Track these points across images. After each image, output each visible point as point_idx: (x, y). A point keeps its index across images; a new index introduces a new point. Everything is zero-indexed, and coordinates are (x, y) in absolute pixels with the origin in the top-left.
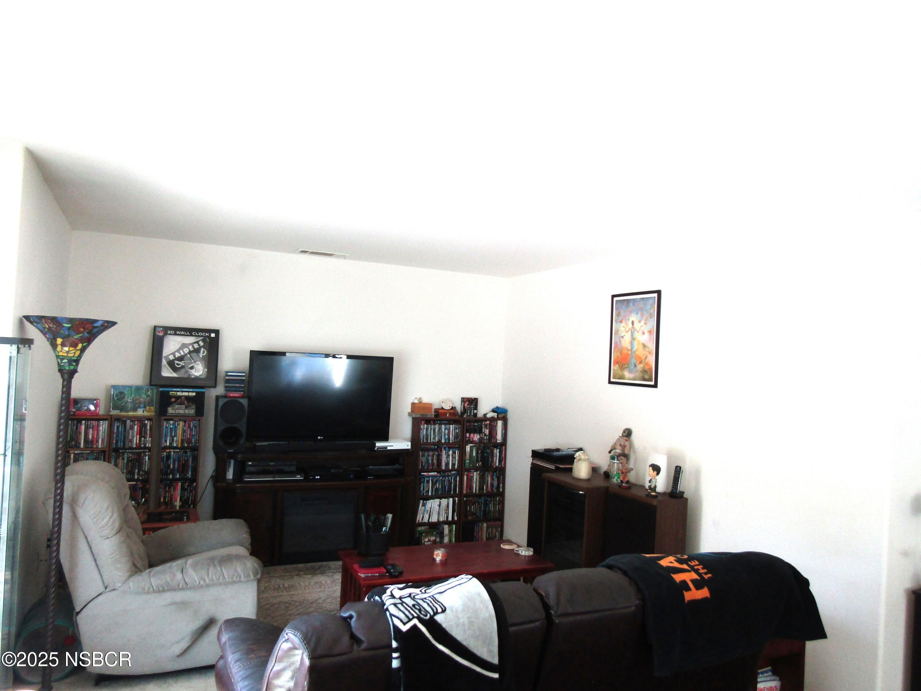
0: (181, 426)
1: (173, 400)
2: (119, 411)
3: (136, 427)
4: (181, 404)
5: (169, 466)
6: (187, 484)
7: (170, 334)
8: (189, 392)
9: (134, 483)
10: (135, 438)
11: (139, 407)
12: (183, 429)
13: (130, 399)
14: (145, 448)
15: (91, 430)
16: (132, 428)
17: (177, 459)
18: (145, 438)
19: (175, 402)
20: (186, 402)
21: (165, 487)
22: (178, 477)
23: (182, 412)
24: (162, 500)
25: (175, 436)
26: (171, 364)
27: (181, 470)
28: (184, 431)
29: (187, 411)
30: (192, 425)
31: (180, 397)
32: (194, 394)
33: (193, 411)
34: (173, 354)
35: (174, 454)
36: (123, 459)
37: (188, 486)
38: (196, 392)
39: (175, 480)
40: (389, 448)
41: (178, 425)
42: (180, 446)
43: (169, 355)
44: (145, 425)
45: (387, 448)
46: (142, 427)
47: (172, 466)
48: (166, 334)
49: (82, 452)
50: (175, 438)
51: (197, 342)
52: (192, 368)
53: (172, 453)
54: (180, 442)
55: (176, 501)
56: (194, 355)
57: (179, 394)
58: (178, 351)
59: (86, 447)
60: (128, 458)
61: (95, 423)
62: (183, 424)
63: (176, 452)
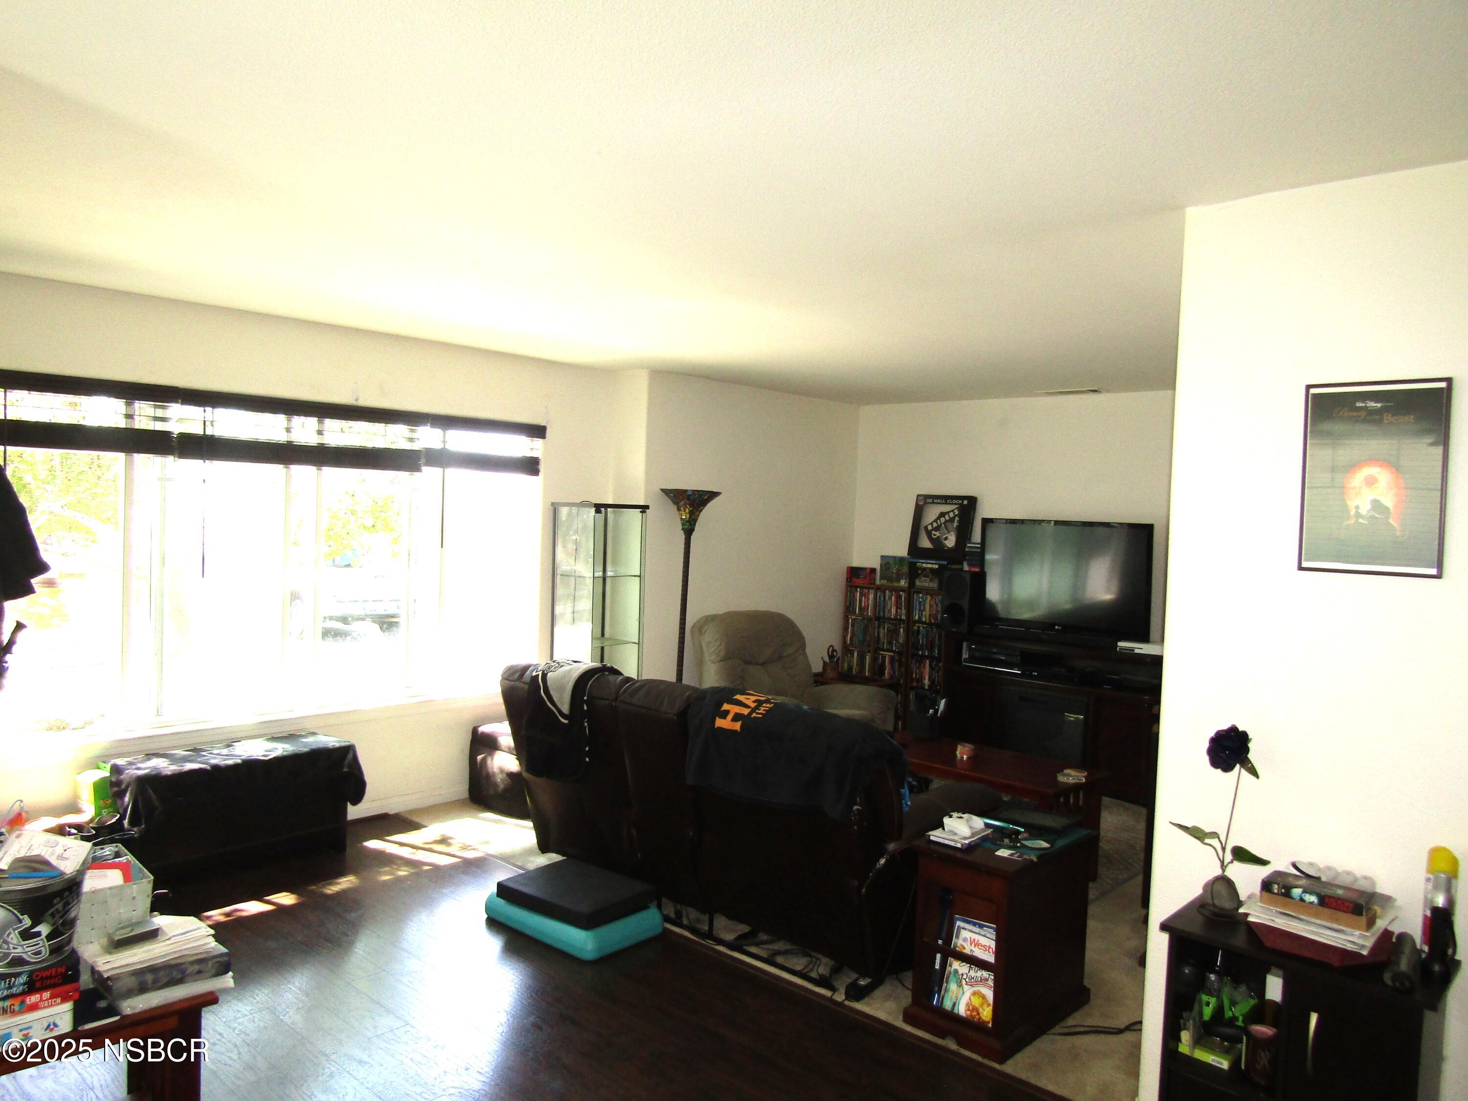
0: (928, 600)
1: (920, 572)
2: (886, 581)
3: (893, 597)
4: (926, 576)
5: (919, 641)
6: (934, 663)
7: (929, 503)
8: (932, 564)
9: (892, 654)
10: (892, 609)
11: (902, 578)
12: (930, 604)
13: (895, 570)
14: (901, 620)
15: (863, 598)
16: (890, 598)
17: (925, 635)
18: (901, 609)
19: (921, 574)
20: (930, 574)
21: (916, 663)
22: (927, 654)
23: (926, 585)
24: (914, 676)
25: (924, 610)
26: (929, 534)
27: (929, 646)
28: (931, 606)
29: (931, 585)
30: (937, 600)
31: (925, 569)
32: (937, 566)
33: (936, 584)
34: (932, 524)
35: (922, 629)
36: (884, 629)
37: (935, 665)
38: (939, 565)
39: (923, 657)
40: (1137, 651)
41: (926, 598)
42: (928, 621)
43: (928, 525)
44: (900, 597)
45: (1134, 650)
46: (898, 597)
47: (921, 642)
48: (926, 503)
49: (857, 618)
50: (924, 613)
51: (953, 511)
52: (946, 539)
53: (921, 628)
54: (928, 616)
55: (925, 679)
56: (949, 524)
57: (924, 565)
58: (936, 521)
59: (861, 614)
60: (888, 628)
61: (866, 591)
62: (930, 598)
63: (925, 627)
